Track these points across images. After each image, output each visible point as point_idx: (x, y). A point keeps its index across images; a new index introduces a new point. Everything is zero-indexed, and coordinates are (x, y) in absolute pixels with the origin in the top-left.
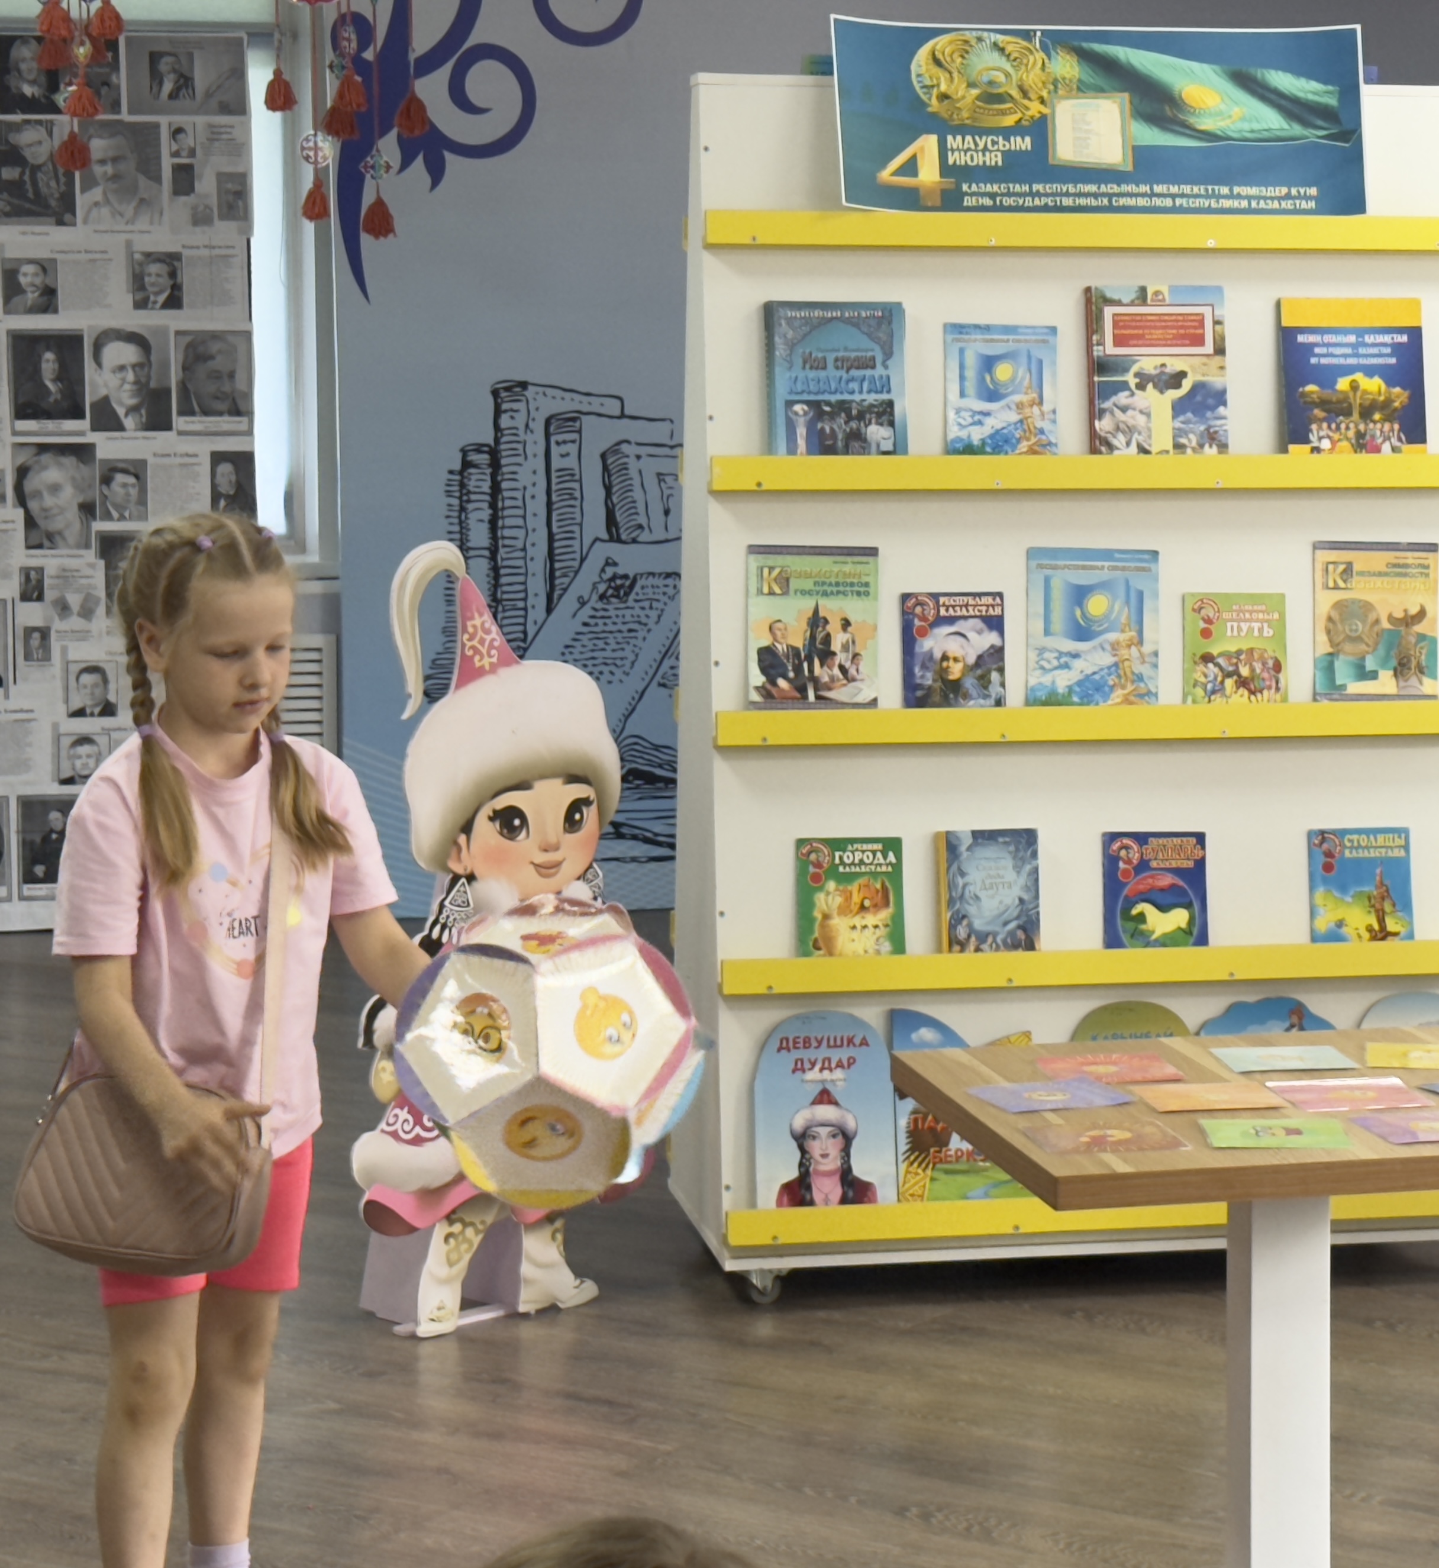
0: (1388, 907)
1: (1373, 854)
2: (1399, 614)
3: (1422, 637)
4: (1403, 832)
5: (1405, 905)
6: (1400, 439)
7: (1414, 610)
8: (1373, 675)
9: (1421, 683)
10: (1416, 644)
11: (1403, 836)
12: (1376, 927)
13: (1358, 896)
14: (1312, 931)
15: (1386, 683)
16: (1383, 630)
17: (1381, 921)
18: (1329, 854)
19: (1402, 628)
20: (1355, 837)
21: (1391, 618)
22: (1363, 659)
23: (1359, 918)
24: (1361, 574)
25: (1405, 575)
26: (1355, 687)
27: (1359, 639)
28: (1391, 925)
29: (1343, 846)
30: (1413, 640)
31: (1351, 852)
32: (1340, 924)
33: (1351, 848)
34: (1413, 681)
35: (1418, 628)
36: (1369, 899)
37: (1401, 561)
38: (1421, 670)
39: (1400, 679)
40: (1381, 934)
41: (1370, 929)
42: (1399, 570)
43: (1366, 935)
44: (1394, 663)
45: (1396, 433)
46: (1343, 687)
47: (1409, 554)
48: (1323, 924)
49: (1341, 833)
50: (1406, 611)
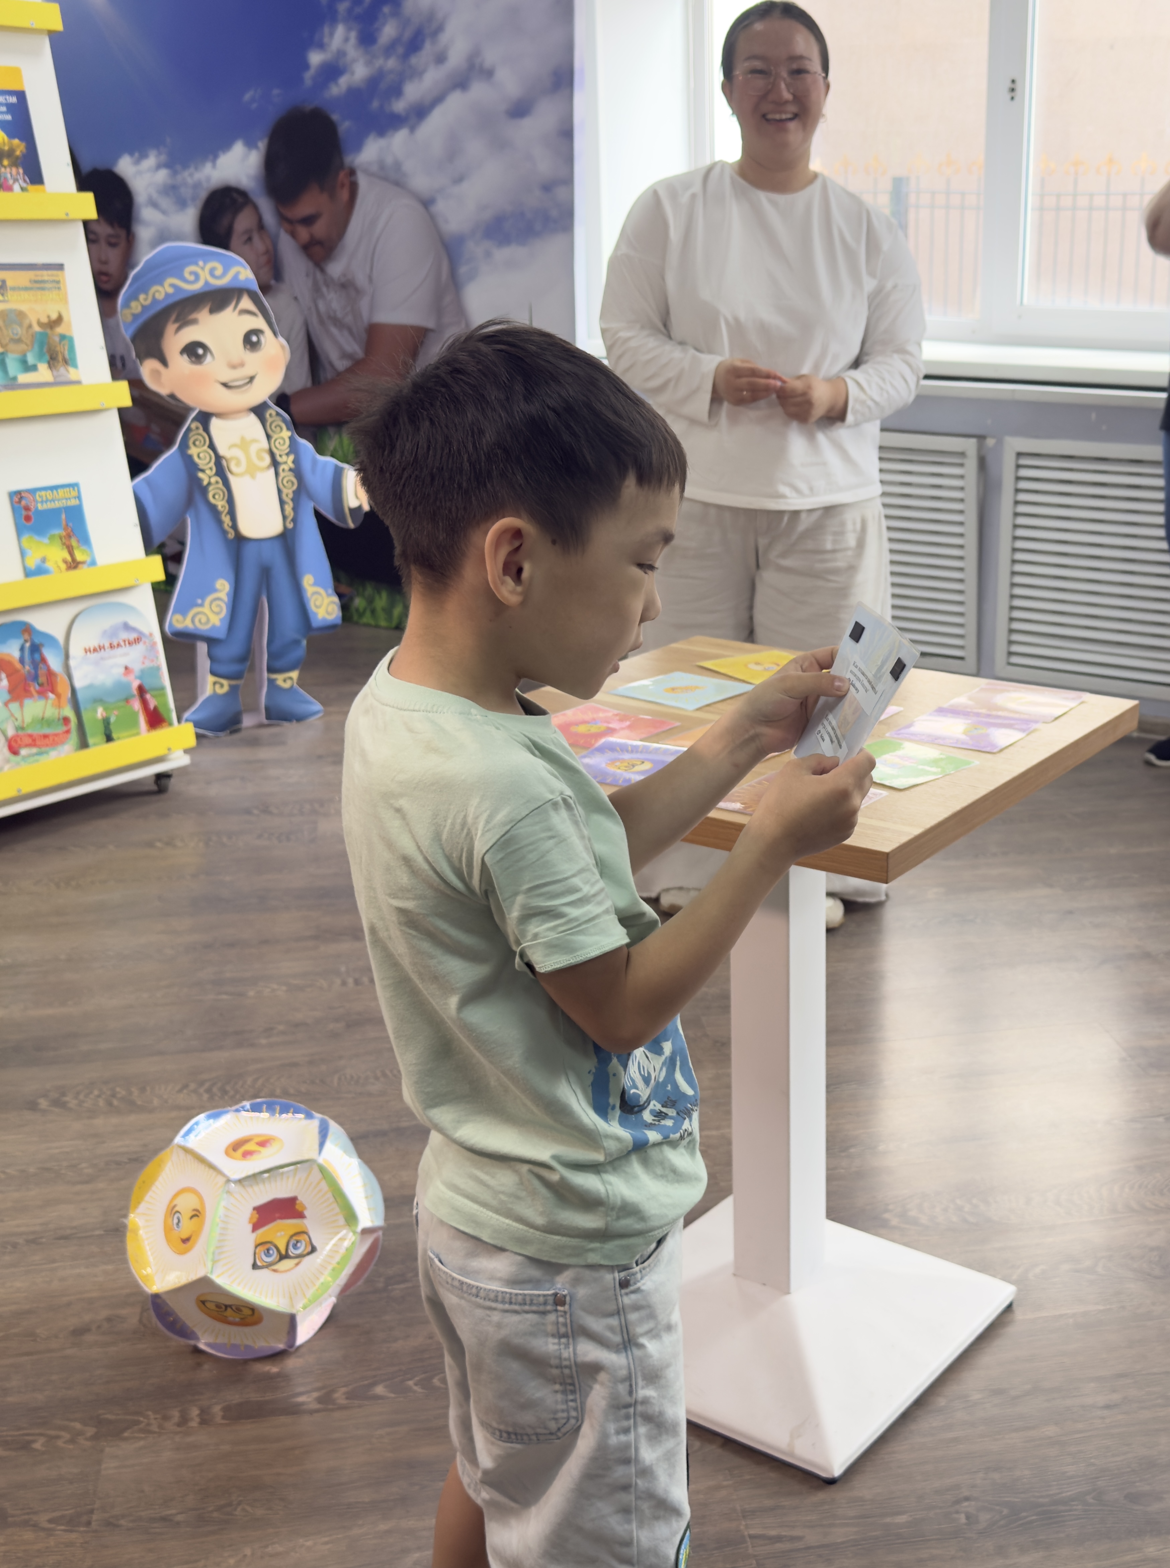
0: (74, 543)
1: (57, 505)
2: (44, 320)
3: (63, 337)
4: (74, 486)
5: (85, 540)
6: (25, 181)
7: (54, 316)
8: (34, 368)
9: (68, 371)
10: (60, 343)
11: (76, 489)
12: (69, 558)
13: (52, 538)
14: (25, 568)
15: (44, 373)
16: (36, 333)
17: (71, 554)
18: (27, 508)
19: (49, 331)
20: (43, 493)
21: (40, 324)
22: (25, 356)
23: (56, 555)
24: (13, 289)
25: (43, 289)
26: (24, 378)
27: (19, 341)
28: (79, 556)
29: (35, 500)
30: (57, 339)
31: (42, 505)
32: (44, 560)
33: (42, 502)
34: (62, 370)
35: (60, 330)
36: (61, 539)
37: (40, 278)
38: (66, 362)
39: (54, 370)
40: (73, 565)
41: (65, 561)
42: (39, 286)
43: (63, 566)
44: (47, 357)
45: (21, 175)
46: (15, 379)
47: (45, 273)
48: (32, 563)
49: (33, 491)
50: (49, 317)
